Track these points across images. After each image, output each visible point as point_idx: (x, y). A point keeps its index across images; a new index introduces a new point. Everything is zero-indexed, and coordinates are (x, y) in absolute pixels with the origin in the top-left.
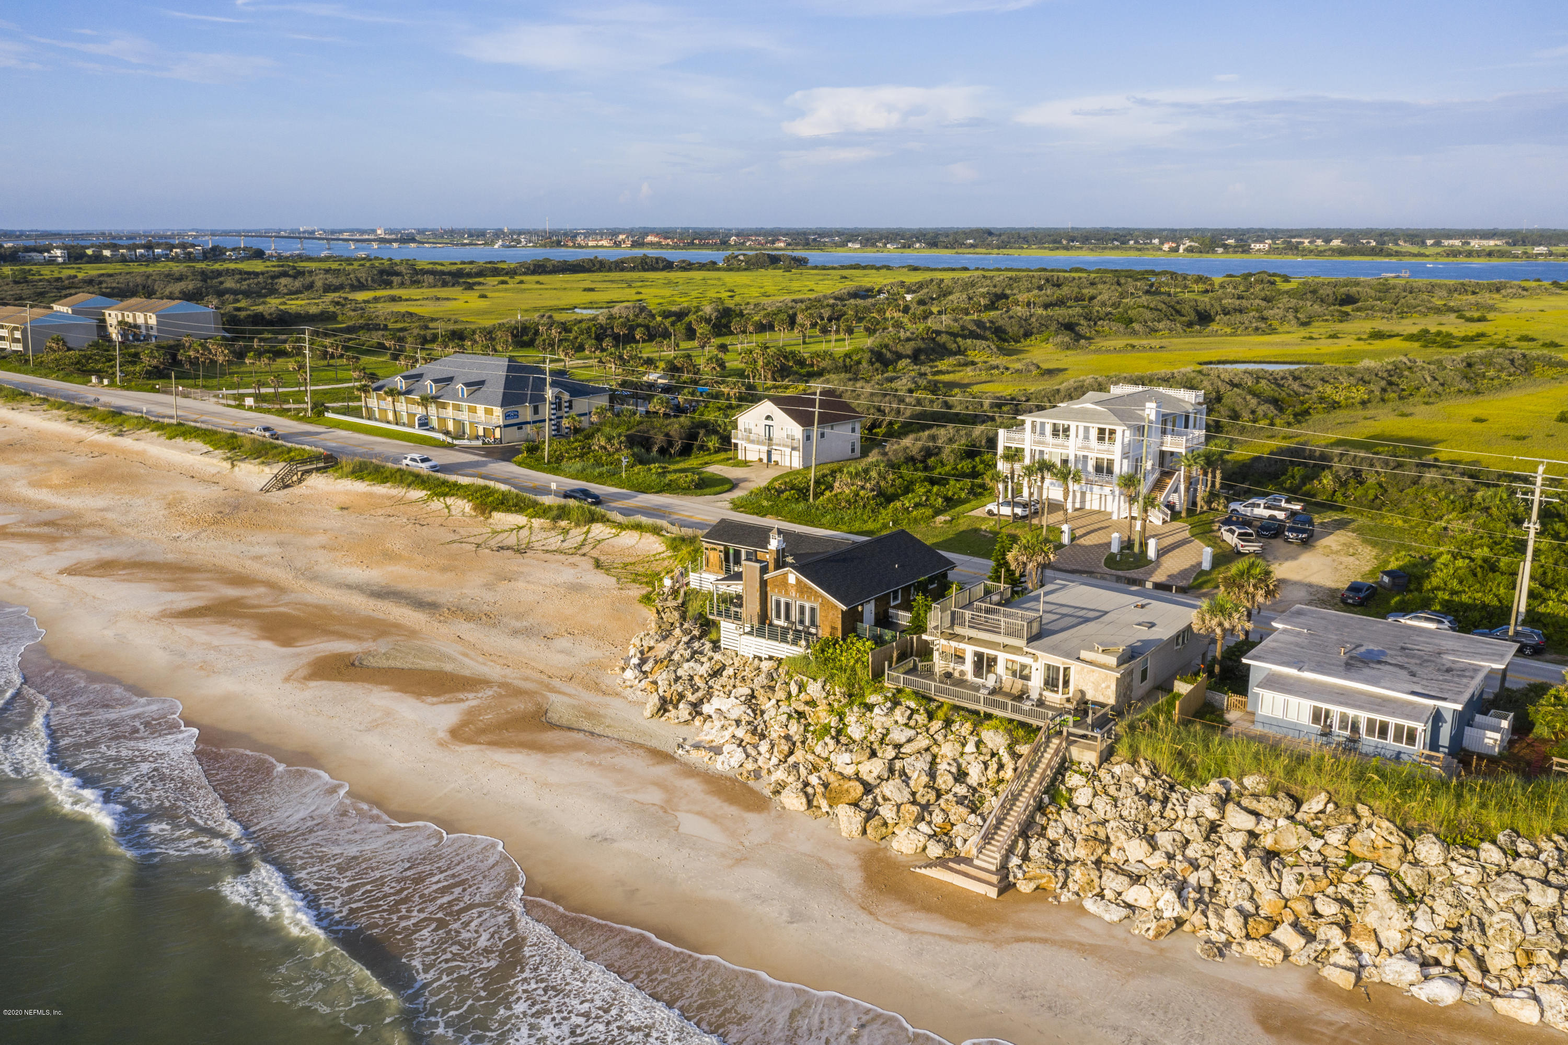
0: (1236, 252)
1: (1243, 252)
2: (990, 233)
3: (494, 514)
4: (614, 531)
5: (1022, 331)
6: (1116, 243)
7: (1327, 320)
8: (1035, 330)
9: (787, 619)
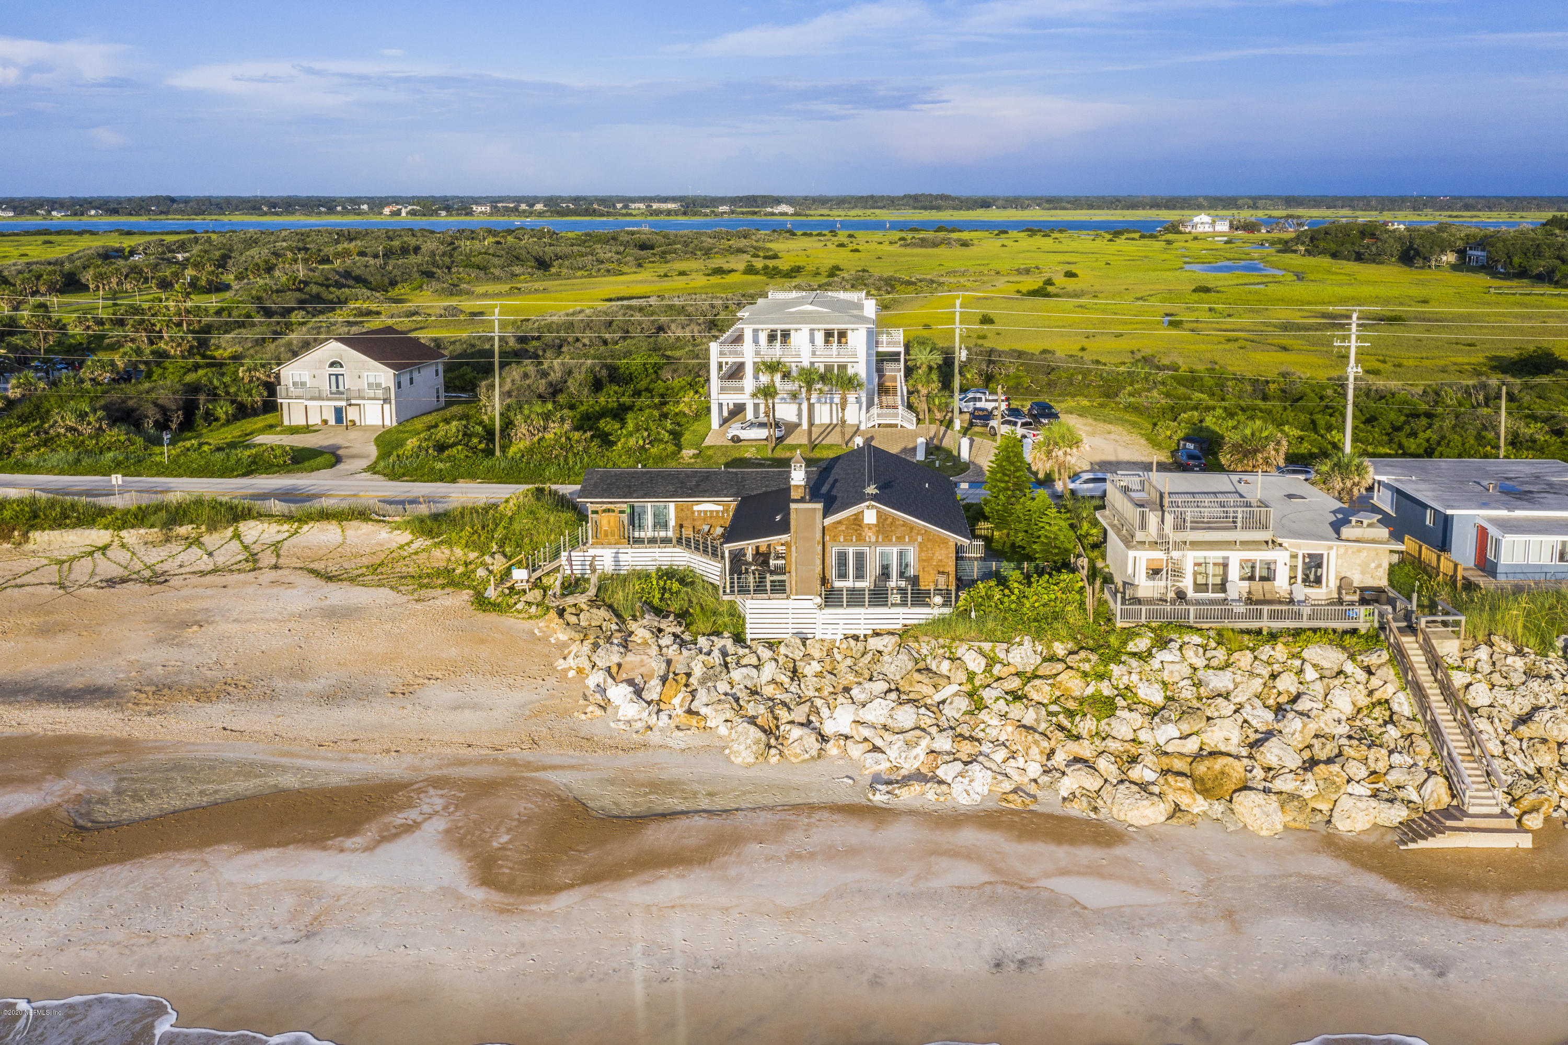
0: (459, 215)
1: (467, 214)
2: (173, 200)
3: (35, 535)
4: (286, 527)
5: (387, 281)
6: (323, 209)
7: (653, 262)
8: (398, 278)
9: (860, 575)
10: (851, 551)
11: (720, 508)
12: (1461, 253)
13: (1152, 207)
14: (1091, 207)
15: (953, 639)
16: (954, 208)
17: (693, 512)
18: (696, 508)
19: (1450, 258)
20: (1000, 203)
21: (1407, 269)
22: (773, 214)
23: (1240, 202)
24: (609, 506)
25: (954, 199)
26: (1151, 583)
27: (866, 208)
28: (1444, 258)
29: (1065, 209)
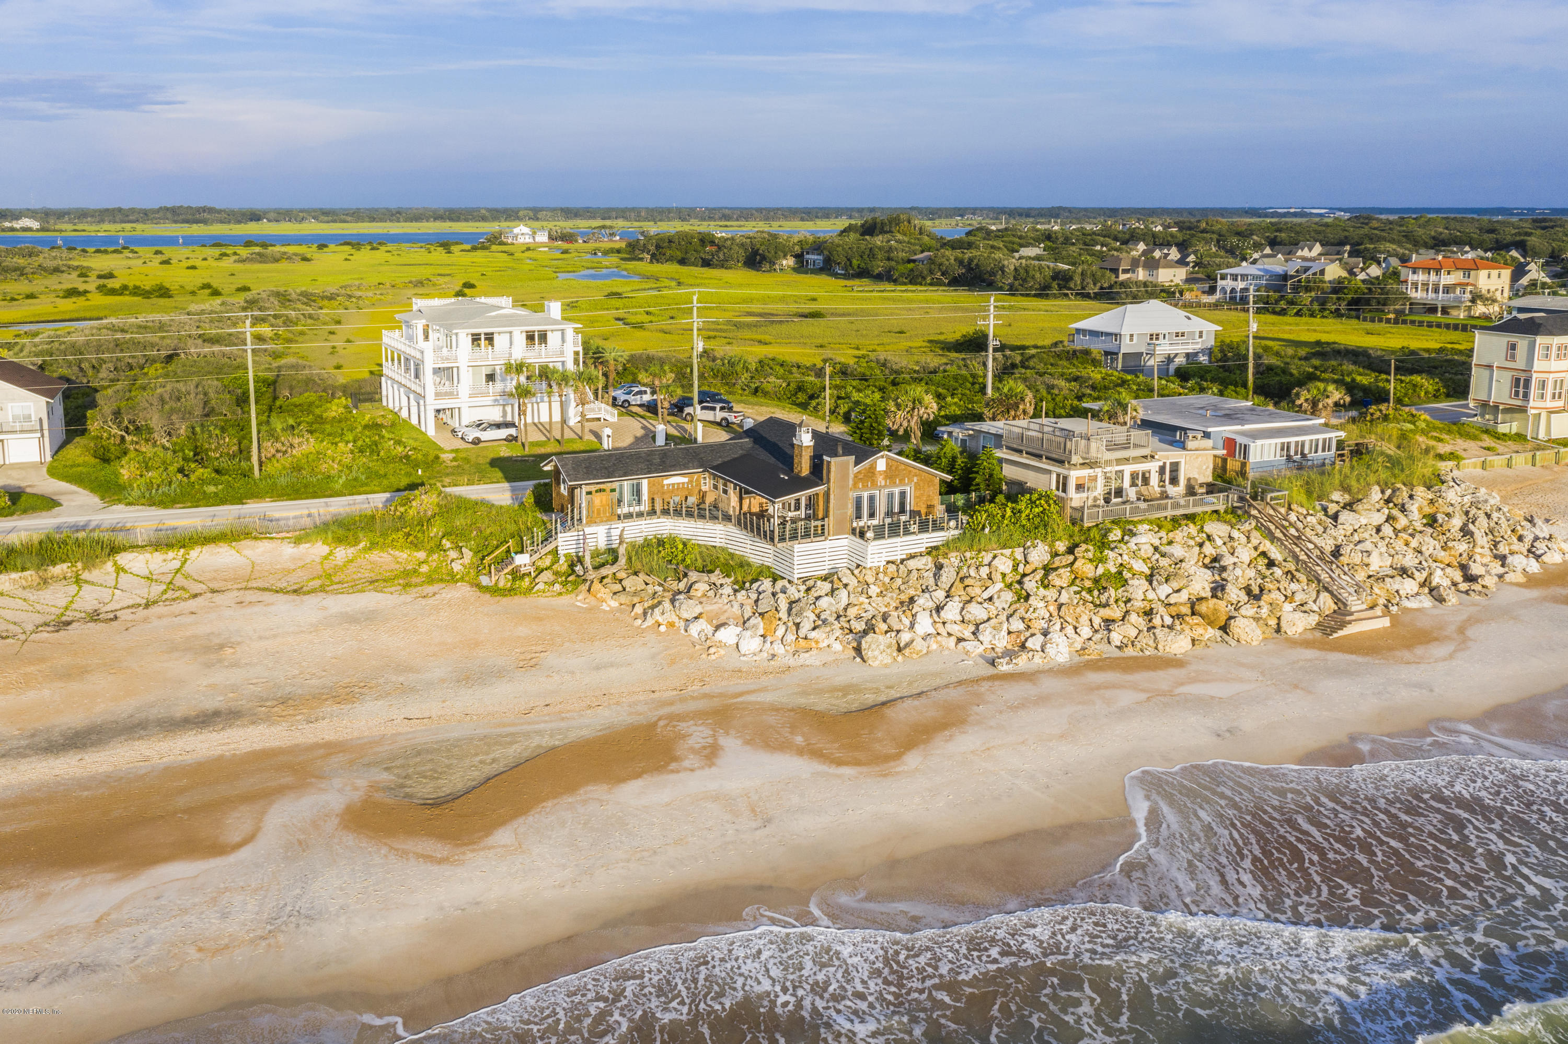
9: (872, 515)
10: (865, 495)
11: (685, 480)
12: (799, 257)
13: (435, 219)
14: (373, 219)
15: (979, 551)
16: (222, 222)
17: (663, 486)
18: (666, 482)
19: (789, 262)
20: (272, 215)
21: (754, 272)
22: (12, 229)
23: (521, 214)
24: (602, 486)
25: (219, 212)
26: (1078, 495)
27: (115, 222)
28: (784, 262)
29: (345, 221)
